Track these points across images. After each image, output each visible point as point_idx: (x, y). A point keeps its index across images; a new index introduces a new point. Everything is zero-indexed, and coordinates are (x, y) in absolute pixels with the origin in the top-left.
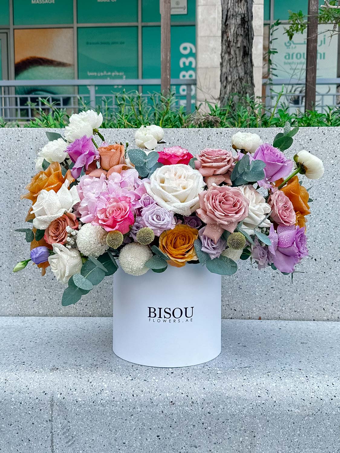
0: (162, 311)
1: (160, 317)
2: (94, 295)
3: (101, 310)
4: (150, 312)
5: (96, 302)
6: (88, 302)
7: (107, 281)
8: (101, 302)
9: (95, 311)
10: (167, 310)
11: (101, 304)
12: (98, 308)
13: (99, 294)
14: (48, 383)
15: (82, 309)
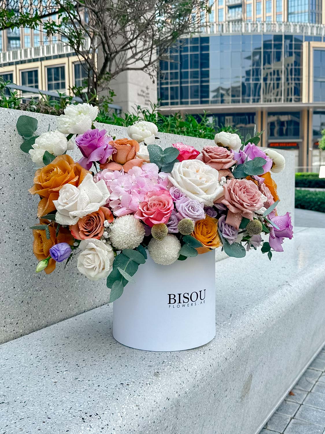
0: (182, 296)
1: (180, 302)
2: (25, 308)
3: (31, 324)
4: (170, 299)
5: (27, 316)
6: (19, 318)
7: (37, 288)
8: (32, 315)
9: (26, 327)
10: (186, 295)
11: (32, 317)
12: (29, 323)
13: (29, 305)
14: (166, 388)
15: (13, 330)
